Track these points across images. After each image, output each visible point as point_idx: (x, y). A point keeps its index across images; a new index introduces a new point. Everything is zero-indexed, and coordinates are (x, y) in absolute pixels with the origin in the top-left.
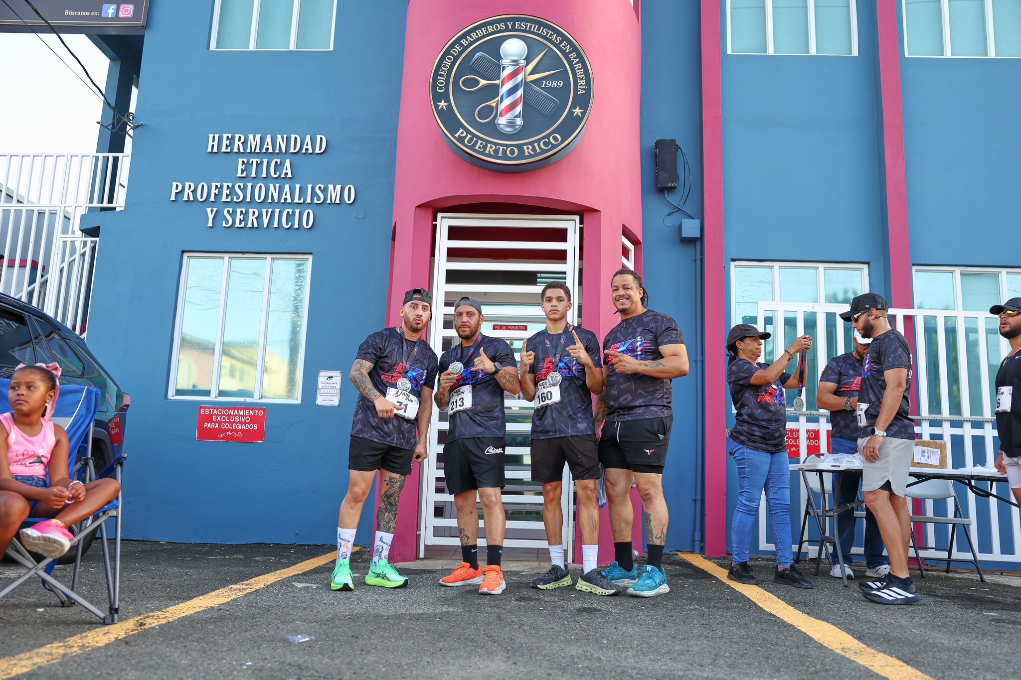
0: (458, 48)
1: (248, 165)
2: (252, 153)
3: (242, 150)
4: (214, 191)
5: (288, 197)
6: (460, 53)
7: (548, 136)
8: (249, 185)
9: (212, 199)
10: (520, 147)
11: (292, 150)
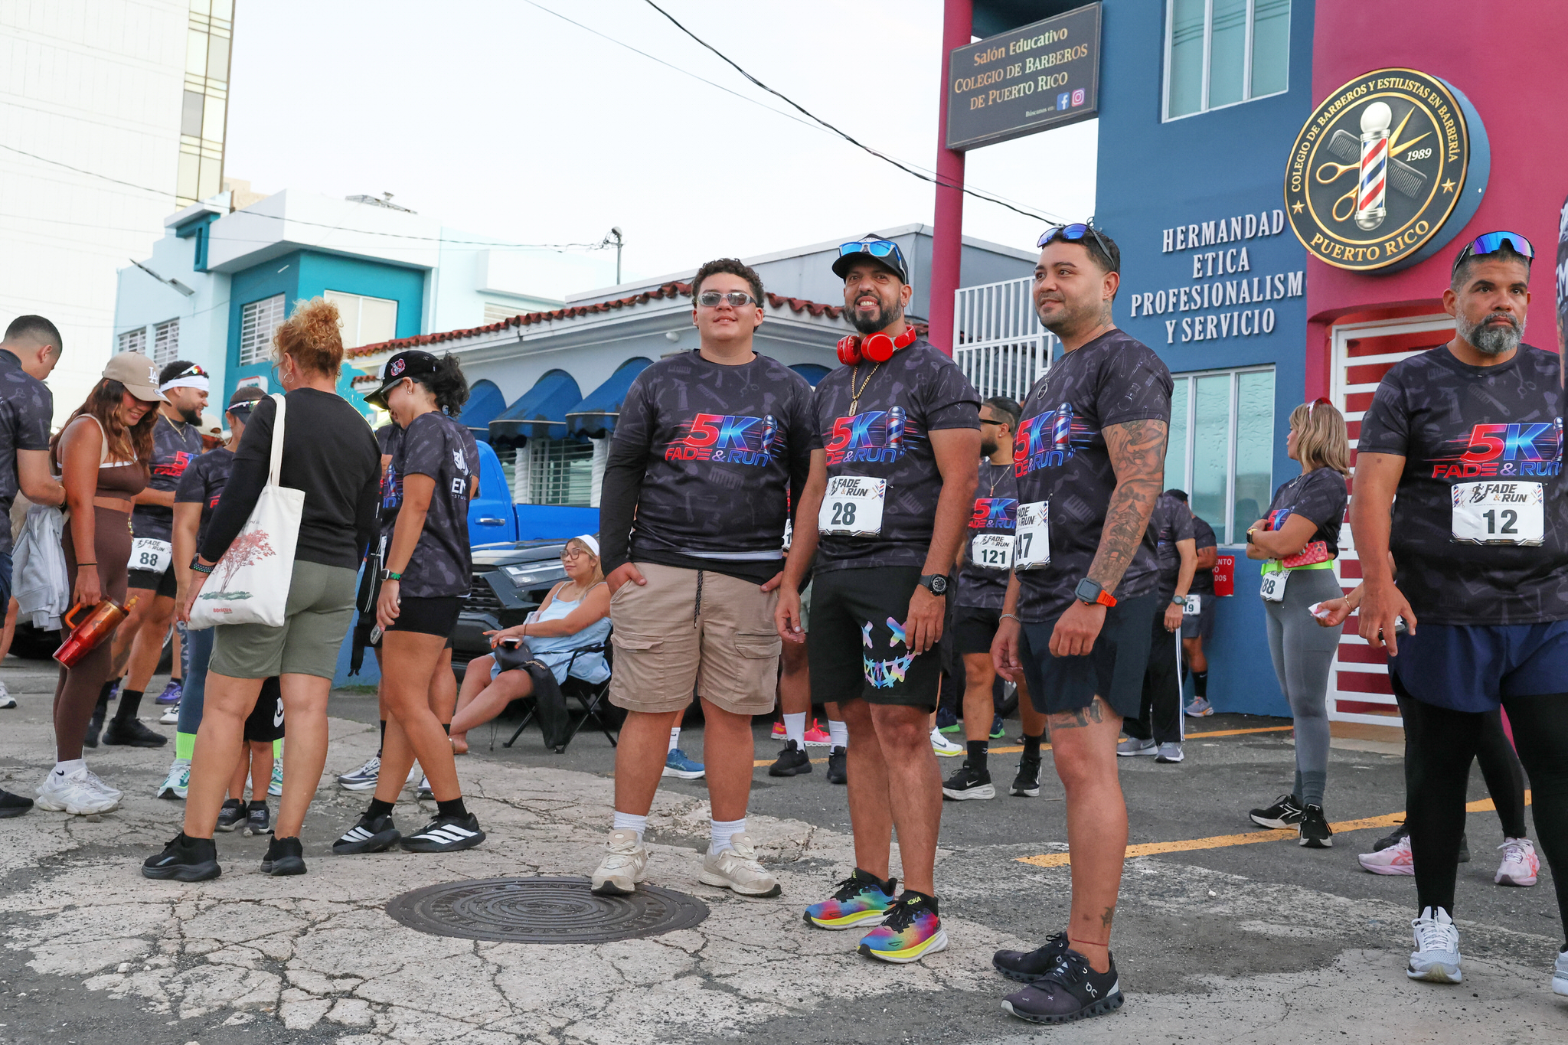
0: (1315, 130)
1: (1203, 262)
2: (1208, 247)
3: (1197, 245)
4: (1172, 300)
5: (1247, 295)
6: (1318, 136)
7: (1413, 226)
8: (1206, 287)
9: (1171, 309)
10: (1381, 245)
11: (1248, 235)
